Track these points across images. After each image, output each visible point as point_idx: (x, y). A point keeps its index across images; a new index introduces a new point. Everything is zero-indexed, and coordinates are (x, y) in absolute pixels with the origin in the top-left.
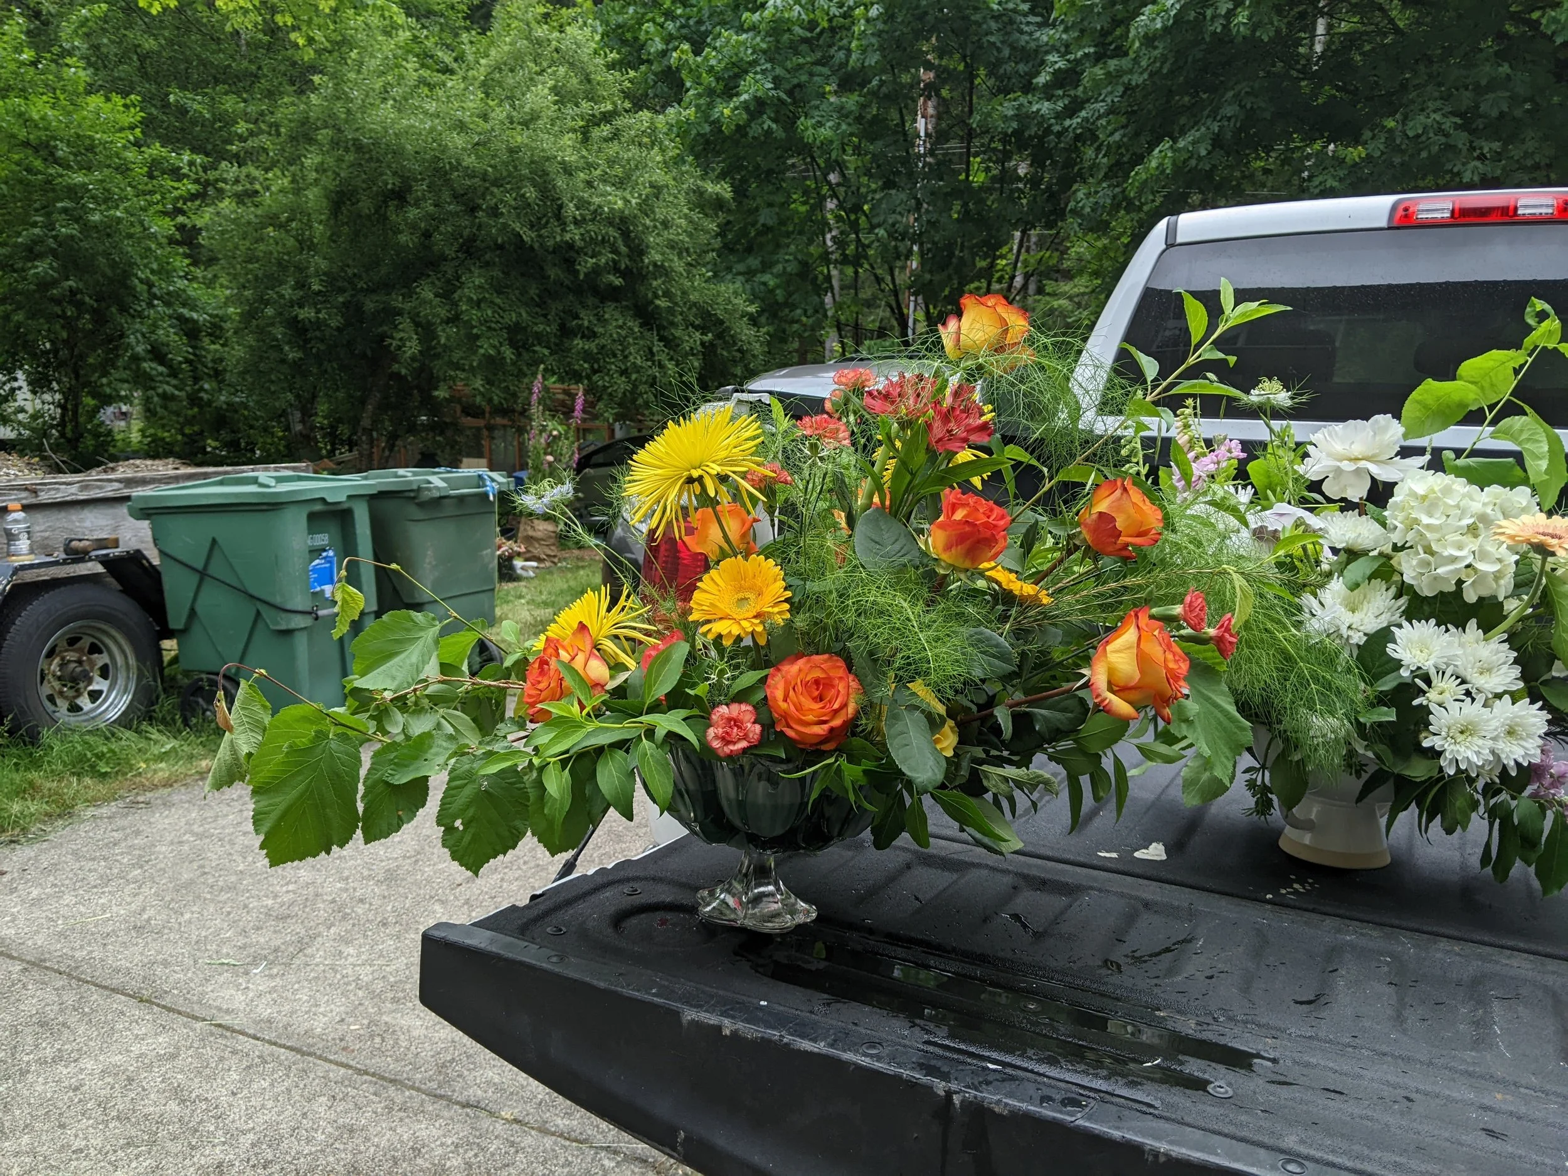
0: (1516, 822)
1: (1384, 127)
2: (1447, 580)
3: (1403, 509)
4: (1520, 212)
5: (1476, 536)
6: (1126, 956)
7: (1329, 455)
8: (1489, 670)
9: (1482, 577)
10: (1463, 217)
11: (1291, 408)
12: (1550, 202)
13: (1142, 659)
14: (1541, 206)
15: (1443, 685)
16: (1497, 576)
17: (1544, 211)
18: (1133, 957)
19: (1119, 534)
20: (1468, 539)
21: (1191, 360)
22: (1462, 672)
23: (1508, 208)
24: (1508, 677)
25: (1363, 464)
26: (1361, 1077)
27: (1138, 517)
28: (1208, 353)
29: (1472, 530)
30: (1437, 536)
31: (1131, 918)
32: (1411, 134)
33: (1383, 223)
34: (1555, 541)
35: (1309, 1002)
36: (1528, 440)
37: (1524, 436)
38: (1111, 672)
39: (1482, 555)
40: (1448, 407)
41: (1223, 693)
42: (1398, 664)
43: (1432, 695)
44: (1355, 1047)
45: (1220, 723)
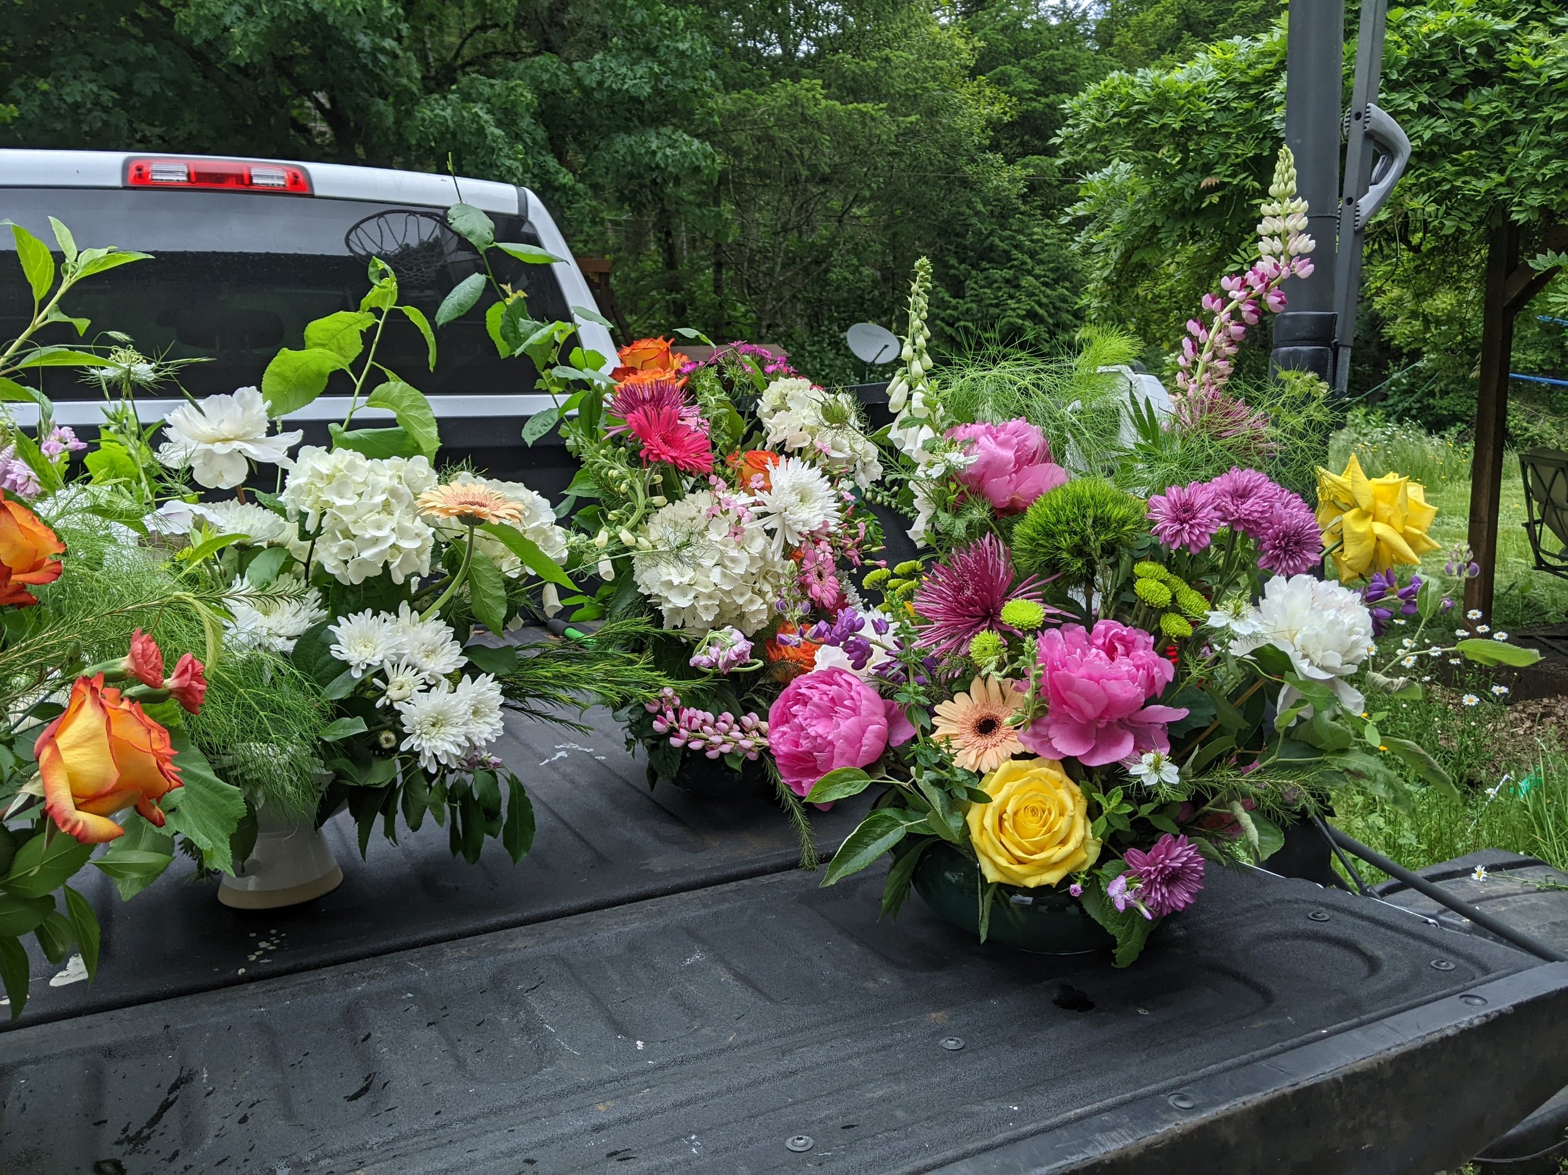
0: (476, 797)
1: (36, 88)
2: (374, 564)
3: (310, 493)
4: (255, 181)
5: (391, 513)
6: (119, 1143)
7: (193, 437)
8: (433, 652)
9: (407, 555)
10: (200, 181)
11: (157, 382)
12: (281, 174)
13: (119, 749)
14: (272, 177)
15: (401, 678)
16: (419, 551)
17: (276, 182)
18: (129, 1140)
19: (9, 572)
20: (384, 516)
21: (38, 322)
22: (413, 661)
23: (242, 176)
24: (451, 657)
25: (237, 445)
26: (473, 1162)
27: (29, 544)
28: (51, 314)
29: (386, 507)
30: (353, 517)
31: (96, 1081)
32: (69, 100)
33: (117, 182)
34: (483, 509)
35: (364, 1090)
36: (411, 407)
37: (406, 403)
38: (73, 779)
39: (400, 531)
40: (308, 377)
41: (195, 759)
42: (345, 666)
43: (393, 692)
44: (443, 1126)
45: (203, 799)
